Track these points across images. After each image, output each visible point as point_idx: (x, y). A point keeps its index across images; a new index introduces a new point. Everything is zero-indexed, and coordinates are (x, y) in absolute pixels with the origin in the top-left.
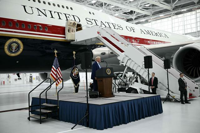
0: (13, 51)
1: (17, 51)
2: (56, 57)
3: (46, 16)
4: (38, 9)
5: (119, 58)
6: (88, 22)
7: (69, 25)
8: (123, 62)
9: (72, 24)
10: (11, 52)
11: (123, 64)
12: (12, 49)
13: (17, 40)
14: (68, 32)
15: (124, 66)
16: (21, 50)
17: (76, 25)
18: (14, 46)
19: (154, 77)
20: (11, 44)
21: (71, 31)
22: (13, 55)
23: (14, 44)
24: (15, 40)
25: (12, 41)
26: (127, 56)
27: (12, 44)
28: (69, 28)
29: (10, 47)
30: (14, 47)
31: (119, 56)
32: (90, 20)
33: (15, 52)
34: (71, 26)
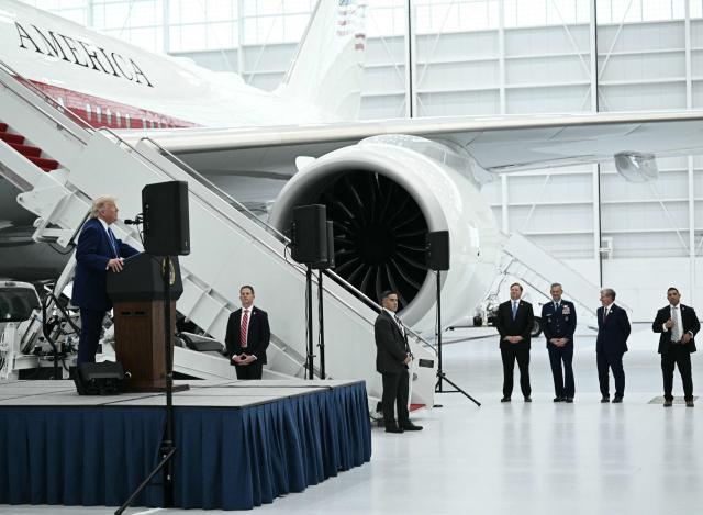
5: (28, 201)
8: (56, 227)
11: (51, 233)
15: (65, 245)
19: (250, 309)
26: (80, 193)
31: (29, 188)
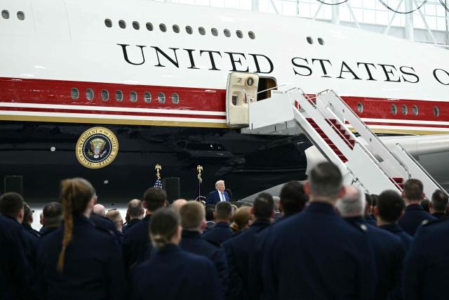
0: (96, 157)
1: (104, 156)
2: (159, 178)
3: (177, 65)
4: (157, 49)
6: (297, 69)
7: (235, 86)
9: (243, 83)
10: (92, 159)
12: (93, 153)
13: (103, 131)
14: (232, 104)
16: (114, 153)
17: (256, 84)
18: (98, 145)
20: (91, 140)
21: (241, 99)
22: (95, 165)
23: (98, 140)
24: (99, 130)
25: (92, 133)
27: (93, 141)
28: (234, 93)
29: (88, 148)
30: (98, 147)
32: (304, 63)
33: (99, 158)
34: (241, 87)
